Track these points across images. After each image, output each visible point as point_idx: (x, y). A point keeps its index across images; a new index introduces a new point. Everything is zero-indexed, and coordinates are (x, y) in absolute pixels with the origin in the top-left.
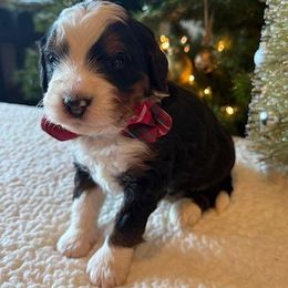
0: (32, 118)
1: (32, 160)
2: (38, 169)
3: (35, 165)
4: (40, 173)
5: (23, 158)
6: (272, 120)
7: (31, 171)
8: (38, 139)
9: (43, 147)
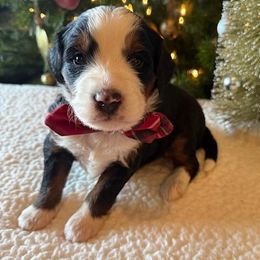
0: (11, 96)
1: (21, 138)
2: (28, 145)
3: (24, 142)
4: (31, 149)
5: (12, 136)
6: (234, 85)
7: (21, 147)
8: (22, 117)
9: (28, 124)
